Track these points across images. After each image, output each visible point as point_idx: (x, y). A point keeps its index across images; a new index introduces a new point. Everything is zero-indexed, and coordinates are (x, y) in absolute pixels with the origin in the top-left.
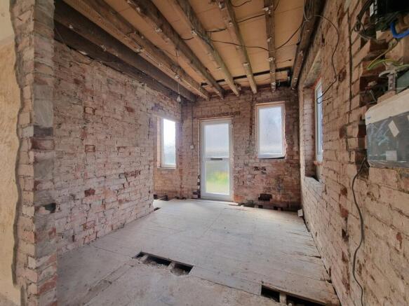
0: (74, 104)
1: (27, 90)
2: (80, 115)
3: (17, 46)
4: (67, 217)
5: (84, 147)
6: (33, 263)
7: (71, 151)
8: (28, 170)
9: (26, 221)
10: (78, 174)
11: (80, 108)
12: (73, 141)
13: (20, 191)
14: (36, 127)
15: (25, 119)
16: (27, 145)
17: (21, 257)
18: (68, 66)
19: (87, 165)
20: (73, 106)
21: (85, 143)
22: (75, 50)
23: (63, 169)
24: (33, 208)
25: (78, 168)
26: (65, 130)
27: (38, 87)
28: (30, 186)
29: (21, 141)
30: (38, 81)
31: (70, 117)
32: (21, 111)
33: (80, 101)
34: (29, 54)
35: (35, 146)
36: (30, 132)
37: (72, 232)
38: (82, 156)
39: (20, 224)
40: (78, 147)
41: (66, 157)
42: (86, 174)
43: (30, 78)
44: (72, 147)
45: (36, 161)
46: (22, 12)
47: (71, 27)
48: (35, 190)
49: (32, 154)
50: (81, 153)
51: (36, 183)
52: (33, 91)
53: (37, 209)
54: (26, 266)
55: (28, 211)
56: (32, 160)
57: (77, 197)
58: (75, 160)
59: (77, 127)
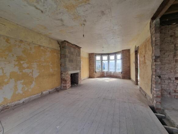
0: (170, 45)
1: (154, 47)
2: (173, 49)
3: (151, 37)
4: (167, 85)
5: (175, 60)
6: (155, 89)
7: (168, 62)
8: (154, 67)
9: (153, 79)
10: (172, 71)
11: (173, 45)
12: (170, 58)
13: (152, 72)
14: (156, 56)
15: (153, 55)
16: (154, 61)
17: (153, 87)
18: (167, 32)
19: (176, 67)
20: (169, 46)
21: (175, 59)
22: (170, 24)
23: (166, 68)
24: (155, 76)
25: (172, 68)
26: (166, 55)
27: (156, 46)
28: (154, 71)
29: (152, 60)
30: (156, 45)
31: (168, 50)
32: (152, 53)
33: (173, 43)
34: (154, 39)
35: (155, 61)
36: (154, 58)
37: (169, 91)
38: (174, 64)
39: (152, 80)
40: (172, 61)
41: (167, 64)
42: (176, 71)
43: (154, 44)
44: (169, 60)
45: (156, 65)
46: (152, 29)
47: (167, 20)
48: (155, 72)
49: (155, 63)
50: (173, 63)
51: (156, 70)
52: (155, 48)
53: (156, 76)
54: (153, 90)
55: (154, 77)
56: (155, 64)
57: (172, 79)
58: (170, 65)
59: (172, 53)
